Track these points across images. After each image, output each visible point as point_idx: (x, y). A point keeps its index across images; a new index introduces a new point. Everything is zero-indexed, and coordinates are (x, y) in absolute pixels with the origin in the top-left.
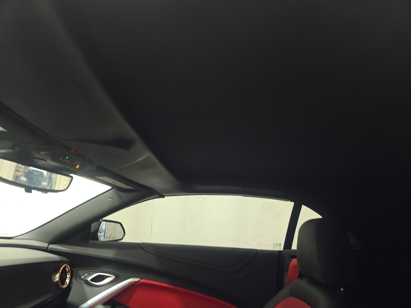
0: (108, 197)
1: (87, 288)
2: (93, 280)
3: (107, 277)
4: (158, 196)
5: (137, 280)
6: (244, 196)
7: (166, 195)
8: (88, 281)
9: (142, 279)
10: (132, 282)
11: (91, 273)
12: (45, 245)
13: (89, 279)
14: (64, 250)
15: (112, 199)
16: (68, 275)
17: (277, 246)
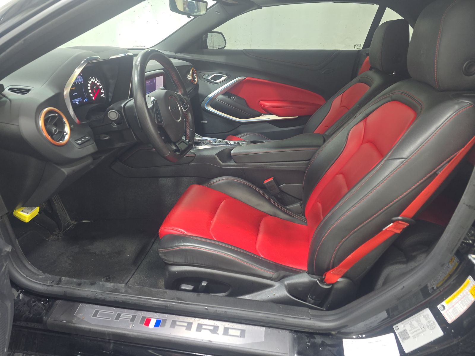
0: (215, 11)
1: (209, 84)
2: (212, 78)
3: (222, 76)
4: (256, 7)
5: (244, 78)
6: (333, 2)
7: (262, 6)
8: (209, 79)
9: (247, 77)
10: (240, 80)
11: (209, 74)
12: (174, 54)
13: (210, 78)
14: (188, 57)
15: (219, 12)
16: (195, 75)
17: (358, 46)
